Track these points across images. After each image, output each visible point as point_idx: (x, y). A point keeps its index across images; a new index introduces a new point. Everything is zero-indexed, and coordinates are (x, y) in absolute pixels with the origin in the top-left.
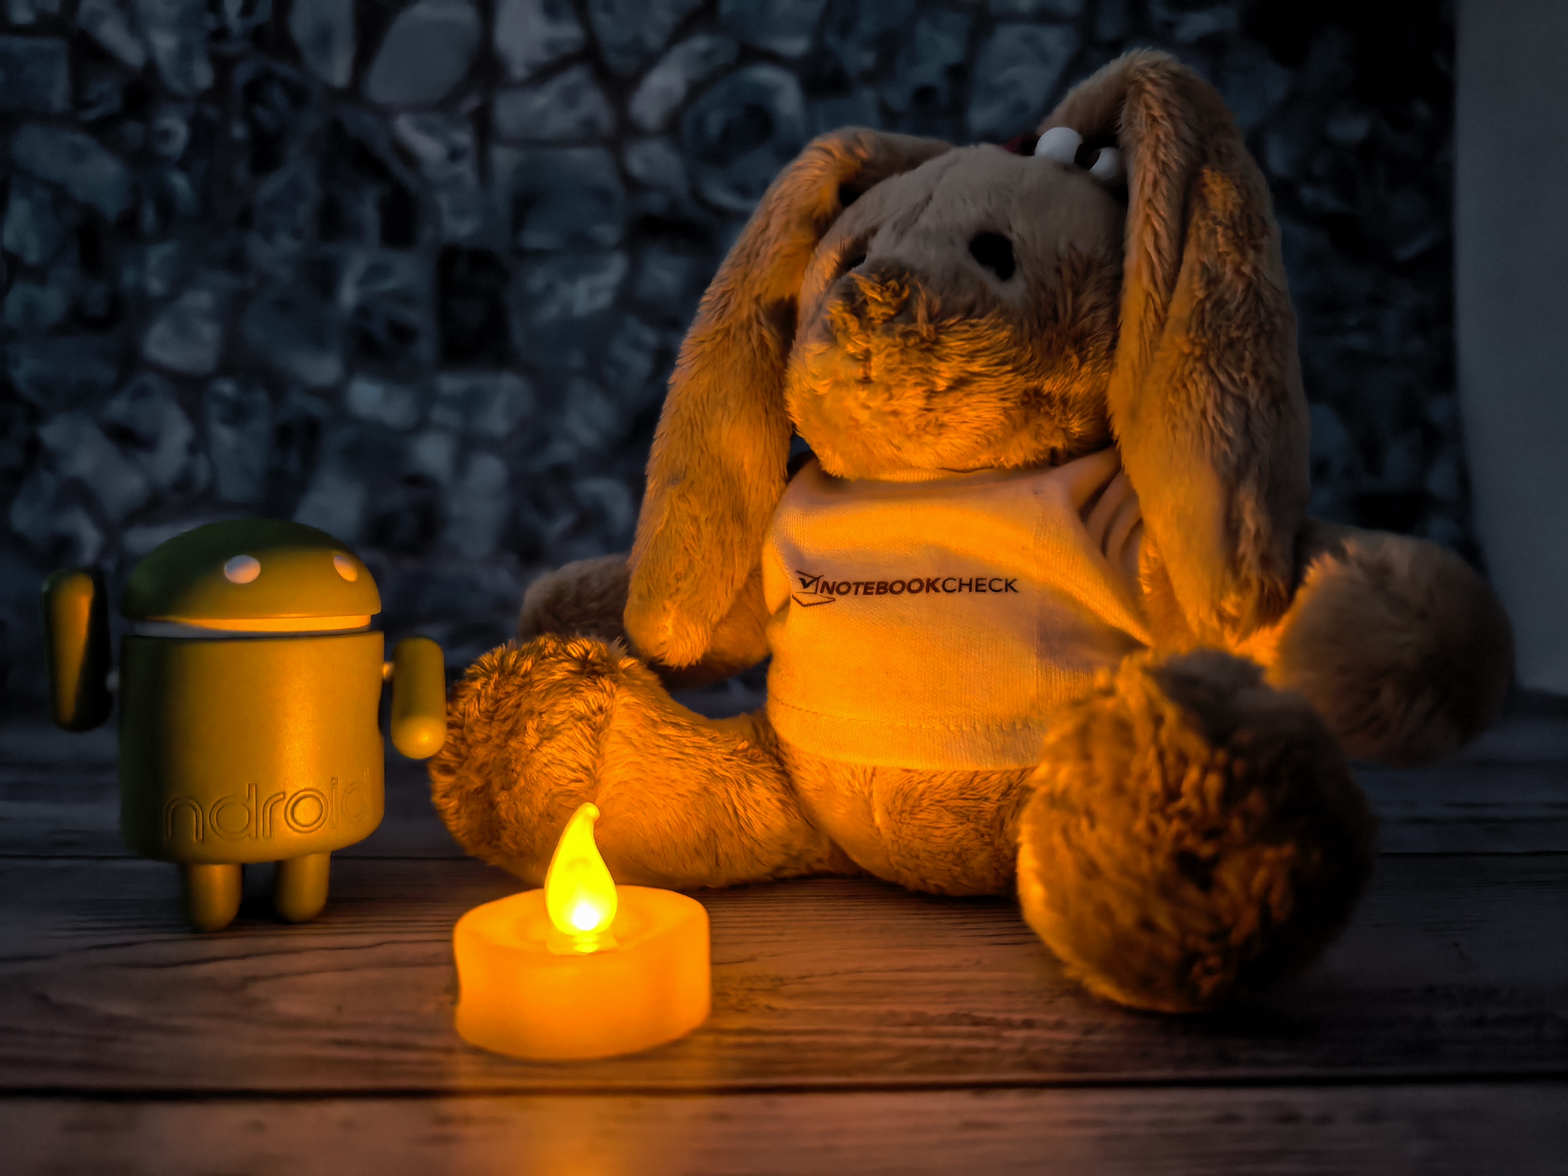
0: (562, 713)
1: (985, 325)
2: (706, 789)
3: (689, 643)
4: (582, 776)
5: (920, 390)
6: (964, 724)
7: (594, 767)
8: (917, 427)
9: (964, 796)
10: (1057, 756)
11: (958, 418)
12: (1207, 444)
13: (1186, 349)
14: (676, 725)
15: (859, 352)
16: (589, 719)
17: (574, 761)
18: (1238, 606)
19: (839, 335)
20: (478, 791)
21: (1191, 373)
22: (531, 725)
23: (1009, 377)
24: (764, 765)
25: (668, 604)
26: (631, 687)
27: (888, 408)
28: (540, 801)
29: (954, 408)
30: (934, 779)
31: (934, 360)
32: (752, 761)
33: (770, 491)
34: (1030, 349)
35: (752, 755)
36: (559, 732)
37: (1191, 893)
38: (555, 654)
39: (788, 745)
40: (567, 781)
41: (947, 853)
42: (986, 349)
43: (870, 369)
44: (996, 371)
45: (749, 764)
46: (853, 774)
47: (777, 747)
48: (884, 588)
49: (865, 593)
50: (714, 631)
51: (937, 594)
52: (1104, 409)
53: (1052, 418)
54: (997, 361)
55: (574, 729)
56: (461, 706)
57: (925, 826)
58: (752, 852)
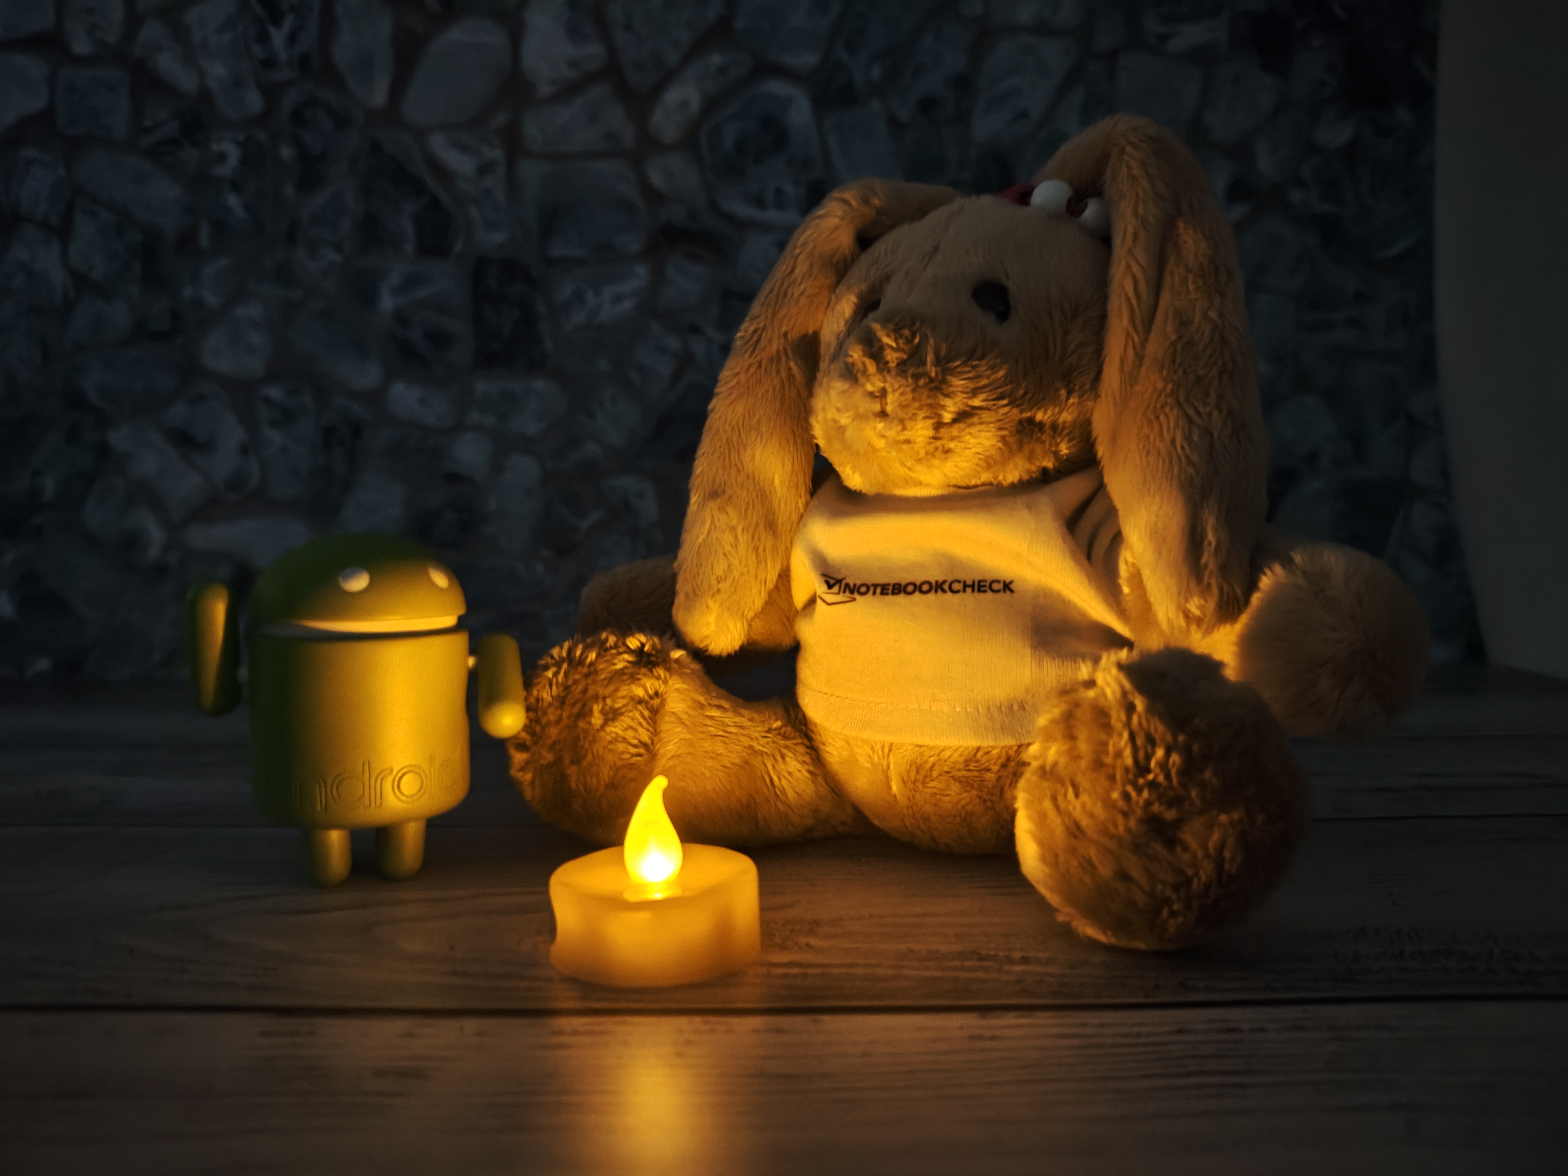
0: (623, 697)
1: (984, 366)
2: (746, 762)
3: (729, 637)
4: (642, 751)
5: (929, 423)
6: (968, 705)
7: (652, 742)
8: (927, 453)
9: (967, 768)
10: (1048, 736)
11: (963, 445)
12: (1176, 469)
13: (1160, 385)
14: (719, 707)
15: (876, 389)
16: (647, 703)
17: (636, 738)
18: (1201, 608)
19: (859, 375)
20: (550, 765)
21: (1163, 406)
22: (597, 708)
23: (1006, 409)
24: (795, 741)
25: (711, 603)
26: (681, 675)
27: (902, 438)
28: (606, 773)
29: (959, 437)
30: (942, 753)
31: (941, 397)
32: (785, 737)
33: (797, 503)
34: (1023, 386)
35: (785, 733)
36: (622, 714)
37: (1159, 849)
38: (616, 646)
39: (815, 724)
40: (630, 756)
41: (955, 816)
42: (984, 387)
43: (886, 404)
44: (994, 405)
45: (782, 740)
46: (872, 749)
47: (806, 725)
48: (898, 589)
49: (882, 593)
50: (750, 625)
51: (944, 594)
52: (1089, 434)
53: (1043, 442)
54: (994, 396)
55: (635, 712)
56: (535, 692)
57: (936, 794)
58: (786, 816)
